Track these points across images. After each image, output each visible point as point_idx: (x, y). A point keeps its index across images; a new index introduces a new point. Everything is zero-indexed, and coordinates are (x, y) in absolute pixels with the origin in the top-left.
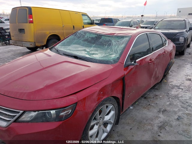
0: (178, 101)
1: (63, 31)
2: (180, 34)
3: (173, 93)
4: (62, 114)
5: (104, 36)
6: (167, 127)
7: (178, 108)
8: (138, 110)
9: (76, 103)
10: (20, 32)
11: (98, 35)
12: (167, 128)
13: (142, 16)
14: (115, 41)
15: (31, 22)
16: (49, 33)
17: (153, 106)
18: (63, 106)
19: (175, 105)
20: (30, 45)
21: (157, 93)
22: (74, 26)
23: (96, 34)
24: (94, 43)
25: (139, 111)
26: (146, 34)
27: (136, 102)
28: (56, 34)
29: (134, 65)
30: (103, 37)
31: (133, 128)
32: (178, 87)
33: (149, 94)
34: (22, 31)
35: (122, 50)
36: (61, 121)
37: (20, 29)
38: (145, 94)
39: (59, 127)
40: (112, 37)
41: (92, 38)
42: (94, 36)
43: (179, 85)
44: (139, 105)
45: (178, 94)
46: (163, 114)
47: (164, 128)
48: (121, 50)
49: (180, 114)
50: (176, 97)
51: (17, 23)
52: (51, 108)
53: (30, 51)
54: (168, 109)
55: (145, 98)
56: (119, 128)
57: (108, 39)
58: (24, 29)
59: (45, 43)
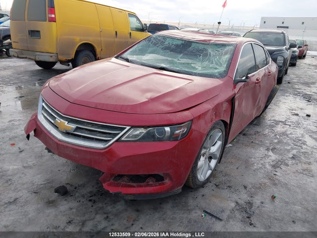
0: (288, 138)
1: (99, 39)
2: (278, 52)
3: (278, 129)
4: (177, 132)
5: (196, 43)
6: (282, 165)
7: (290, 146)
8: (239, 148)
9: (192, 120)
10: (31, 36)
11: (185, 41)
12: (283, 167)
13: (219, 23)
14: (213, 51)
15: (53, 20)
16: (79, 40)
17: (258, 144)
18: (179, 122)
19: (286, 143)
20: (50, 57)
21: (258, 129)
22: (116, 32)
23: (182, 40)
24: (180, 53)
25: (241, 149)
26: (251, 44)
27: (234, 139)
28: (89, 42)
29: (246, 82)
30: (193, 45)
31: (240, 168)
32: (284, 123)
33: (247, 131)
34: (35, 33)
35: (229, 61)
36: (177, 140)
37: (32, 31)
38: (243, 131)
39: (174, 148)
40: (208, 44)
41: (177, 46)
42: (180, 43)
43: (284, 120)
44: (238, 142)
45: (285, 131)
46: (273, 152)
47: (279, 167)
48: (226, 61)
49: (294, 152)
50: (284, 134)
51: (26, 21)
52: (166, 123)
53: (41, 68)
54: (278, 147)
55: (244, 135)
56: (222, 167)
57: (201, 47)
58: (38, 32)
59: (72, 56)
